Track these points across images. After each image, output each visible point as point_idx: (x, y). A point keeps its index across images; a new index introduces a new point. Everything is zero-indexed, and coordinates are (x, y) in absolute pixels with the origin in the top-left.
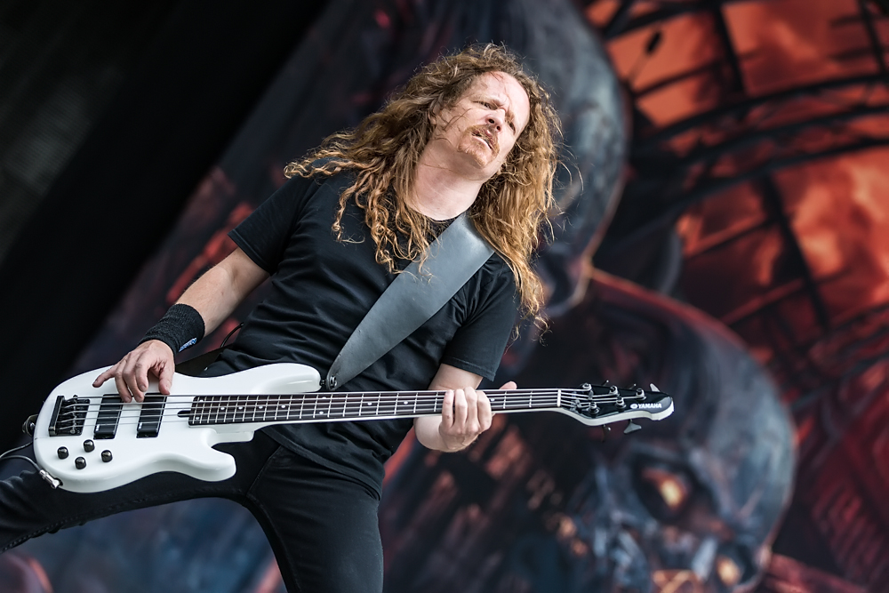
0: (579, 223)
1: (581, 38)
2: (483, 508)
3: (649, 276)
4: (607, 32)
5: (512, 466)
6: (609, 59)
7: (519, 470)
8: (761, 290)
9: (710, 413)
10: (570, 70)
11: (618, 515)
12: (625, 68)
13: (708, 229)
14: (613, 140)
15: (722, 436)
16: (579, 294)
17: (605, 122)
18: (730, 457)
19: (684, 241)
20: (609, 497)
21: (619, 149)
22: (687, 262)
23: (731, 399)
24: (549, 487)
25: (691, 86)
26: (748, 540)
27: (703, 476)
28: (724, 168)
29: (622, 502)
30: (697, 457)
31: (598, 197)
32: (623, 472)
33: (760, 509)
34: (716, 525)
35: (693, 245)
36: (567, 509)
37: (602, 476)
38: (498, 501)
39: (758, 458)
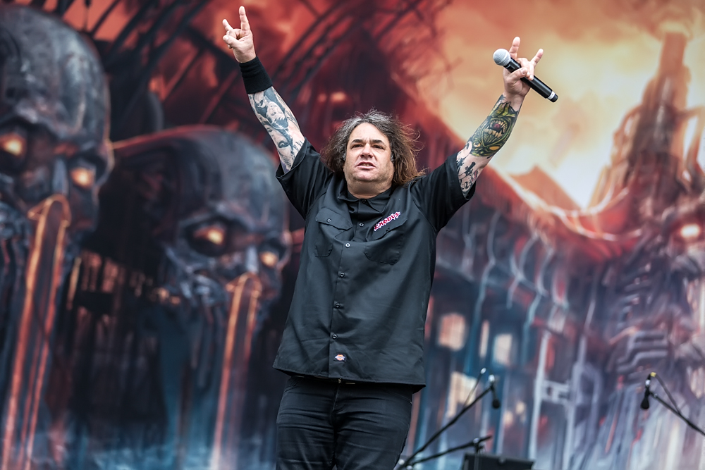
1: (47, 23)
2: (109, 313)
3: (147, 127)
4: (59, 12)
5: (116, 281)
6: (67, 25)
7: (121, 280)
8: (214, 91)
9: (218, 178)
10: (49, 45)
11: (189, 269)
12: (79, 24)
13: (167, 79)
14: (91, 65)
15: (230, 186)
16: (111, 162)
17: (82, 60)
18: (240, 196)
19: (157, 94)
20: (180, 262)
21: (96, 69)
22: (165, 104)
23: (226, 162)
24: (142, 278)
25: (120, 7)
26: (273, 234)
27: (230, 216)
28: (161, 39)
29: (189, 259)
30: (222, 208)
31: (97, 103)
32: (182, 243)
33: (273, 212)
34: (250, 238)
35: (164, 93)
36: (159, 284)
37: (171, 253)
38: (117, 305)
39: (257, 185)
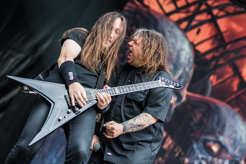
0: (182, 81)
1: (179, 33)
2: (163, 157)
3: (203, 92)
4: (185, 31)
5: (169, 146)
6: (187, 37)
7: (172, 147)
8: (235, 93)
9: (224, 126)
10: (176, 41)
11: (200, 156)
12: (191, 39)
13: (218, 78)
14: (190, 58)
15: (228, 132)
16: (184, 99)
17: (187, 53)
18: (230, 137)
19: (212, 82)
20: (197, 152)
21: (192, 60)
22: (213, 87)
23: (229, 122)
24: (180, 150)
25: (210, 42)
26: (238, 159)
27: (223, 143)
28: (221, 62)
29: (201, 152)
30: (221, 139)
31: (187, 73)
32: (201, 144)
33: (240, 151)
34: (228, 156)
35: (215, 83)
36: (186, 156)
37: (195, 146)
38: (166, 156)
39: (238, 137)
